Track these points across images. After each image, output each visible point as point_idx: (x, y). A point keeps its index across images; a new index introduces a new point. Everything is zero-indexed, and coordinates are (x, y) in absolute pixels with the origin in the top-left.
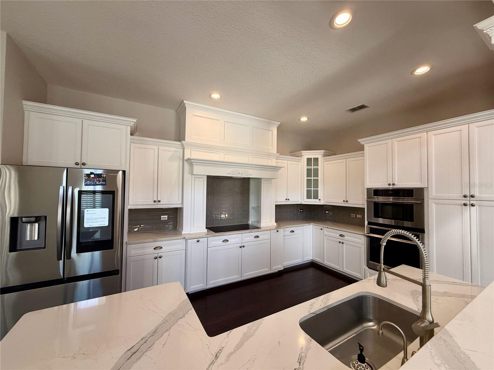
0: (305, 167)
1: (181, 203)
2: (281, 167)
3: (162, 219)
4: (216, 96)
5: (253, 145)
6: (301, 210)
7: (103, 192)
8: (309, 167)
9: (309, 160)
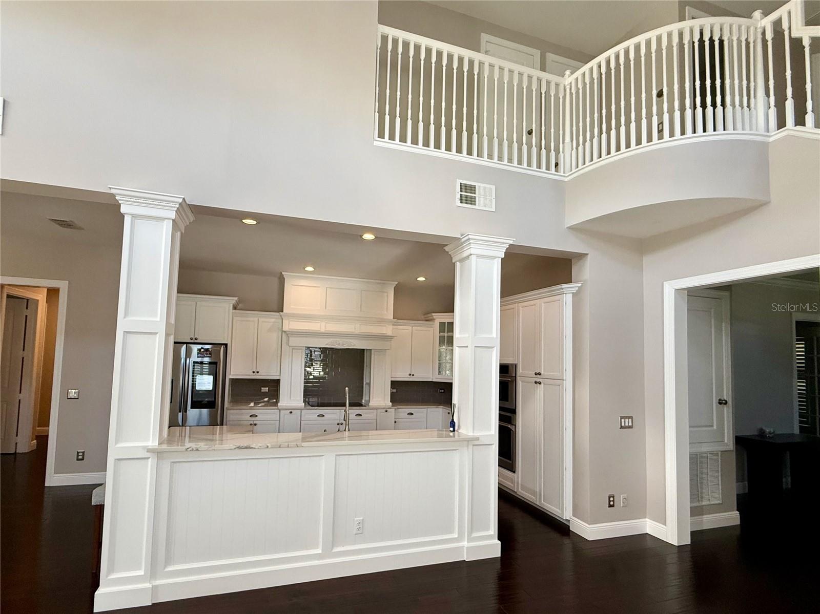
0: (437, 334)
1: (279, 374)
2: (394, 337)
3: (262, 391)
4: (310, 269)
5: (361, 311)
6: (442, 390)
7: (210, 363)
8: (442, 334)
9: (442, 325)
